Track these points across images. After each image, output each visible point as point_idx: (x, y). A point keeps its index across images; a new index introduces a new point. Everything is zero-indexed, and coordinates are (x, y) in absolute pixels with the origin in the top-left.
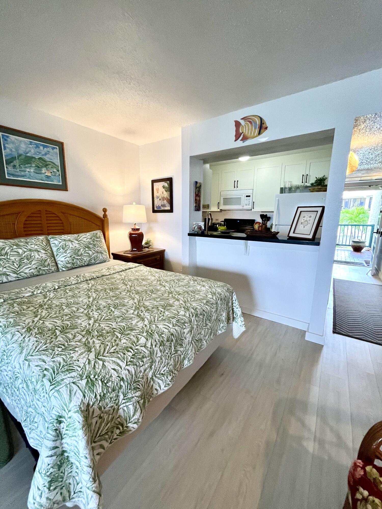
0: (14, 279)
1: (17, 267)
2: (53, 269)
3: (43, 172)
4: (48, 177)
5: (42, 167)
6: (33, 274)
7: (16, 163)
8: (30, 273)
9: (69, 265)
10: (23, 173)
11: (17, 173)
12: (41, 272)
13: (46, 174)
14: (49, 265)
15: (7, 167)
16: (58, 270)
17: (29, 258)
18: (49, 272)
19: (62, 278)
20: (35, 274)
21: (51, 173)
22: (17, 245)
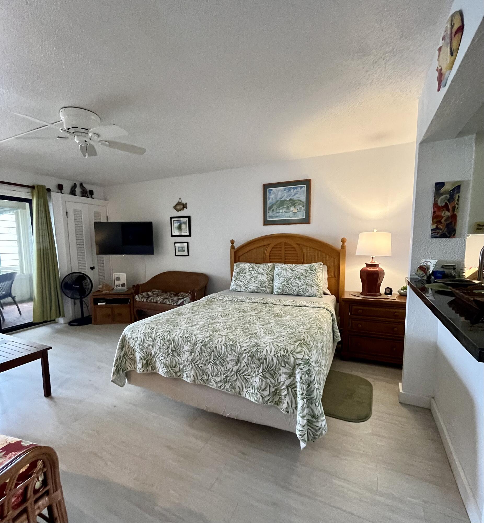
0: (244, 291)
1: (247, 283)
2: (268, 290)
3: (291, 210)
4: (294, 213)
5: (291, 206)
6: (254, 290)
7: (274, 207)
8: (252, 289)
9: (279, 291)
10: (277, 214)
11: (274, 216)
12: (259, 290)
13: (293, 212)
14: (265, 286)
15: (269, 212)
16: (272, 292)
17: (256, 278)
18: (264, 292)
19: (271, 299)
20: (255, 290)
21: (298, 209)
22: (253, 268)
